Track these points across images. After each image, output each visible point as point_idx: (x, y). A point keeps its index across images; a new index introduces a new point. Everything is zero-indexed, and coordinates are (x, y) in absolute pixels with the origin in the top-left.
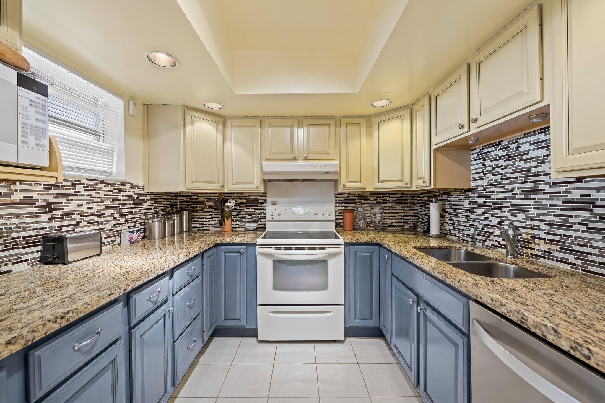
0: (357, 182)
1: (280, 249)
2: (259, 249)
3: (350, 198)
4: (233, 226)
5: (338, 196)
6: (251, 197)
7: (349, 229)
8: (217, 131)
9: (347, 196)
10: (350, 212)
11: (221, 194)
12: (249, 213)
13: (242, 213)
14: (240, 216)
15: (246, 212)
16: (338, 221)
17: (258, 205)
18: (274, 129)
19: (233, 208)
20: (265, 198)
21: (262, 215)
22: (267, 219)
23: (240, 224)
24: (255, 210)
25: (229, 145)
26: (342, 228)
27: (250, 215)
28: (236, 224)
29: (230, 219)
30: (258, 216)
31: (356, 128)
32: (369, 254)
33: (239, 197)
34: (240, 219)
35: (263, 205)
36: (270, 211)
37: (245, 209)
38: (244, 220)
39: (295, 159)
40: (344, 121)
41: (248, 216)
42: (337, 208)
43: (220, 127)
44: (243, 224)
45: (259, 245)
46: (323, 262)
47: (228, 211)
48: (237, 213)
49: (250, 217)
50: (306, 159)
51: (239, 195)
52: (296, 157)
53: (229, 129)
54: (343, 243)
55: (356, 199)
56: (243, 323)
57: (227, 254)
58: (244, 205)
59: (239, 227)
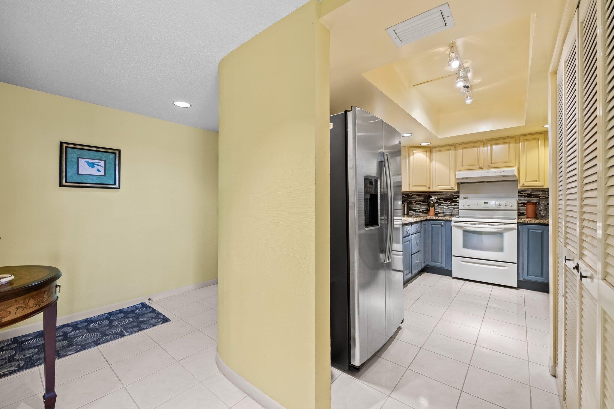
0: (536, 181)
1: (468, 224)
2: (453, 223)
3: (533, 193)
4: (436, 213)
5: (522, 192)
6: (448, 194)
7: (531, 217)
8: (426, 156)
9: (530, 192)
10: (532, 204)
11: (427, 192)
12: (446, 204)
13: (441, 204)
14: (439, 206)
15: (444, 204)
16: (521, 211)
17: (453, 200)
18: (464, 150)
19: (436, 201)
20: (458, 195)
21: (456, 206)
22: (459, 208)
23: (440, 211)
24: (451, 203)
25: (433, 163)
26: (525, 217)
27: (447, 206)
28: (437, 212)
29: (433, 208)
30: (453, 206)
31: (534, 142)
32: (541, 231)
33: (439, 195)
34: (440, 208)
35: (457, 200)
36: (462, 203)
37: (444, 202)
38: (443, 209)
39: (481, 168)
40: (522, 138)
41: (446, 206)
42: (520, 202)
43: (428, 153)
44: (442, 212)
45: (453, 221)
46: (500, 234)
47: (432, 203)
48: (438, 204)
49: (447, 207)
50: (489, 168)
51: (439, 193)
52: (481, 167)
53: (434, 154)
54: (516, 222)
55: (540, 194)
56: (443, 265)
57: (433, 226)
58: (443, 200)
59: (439, 213)
